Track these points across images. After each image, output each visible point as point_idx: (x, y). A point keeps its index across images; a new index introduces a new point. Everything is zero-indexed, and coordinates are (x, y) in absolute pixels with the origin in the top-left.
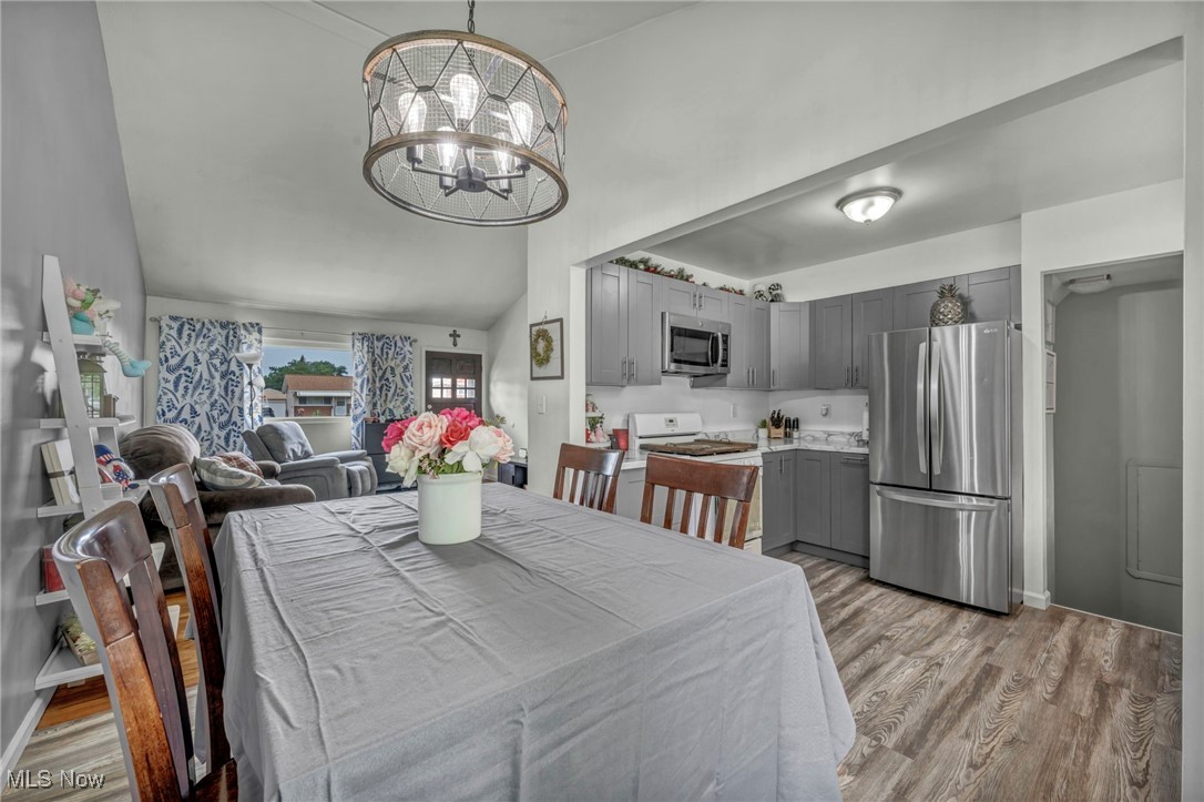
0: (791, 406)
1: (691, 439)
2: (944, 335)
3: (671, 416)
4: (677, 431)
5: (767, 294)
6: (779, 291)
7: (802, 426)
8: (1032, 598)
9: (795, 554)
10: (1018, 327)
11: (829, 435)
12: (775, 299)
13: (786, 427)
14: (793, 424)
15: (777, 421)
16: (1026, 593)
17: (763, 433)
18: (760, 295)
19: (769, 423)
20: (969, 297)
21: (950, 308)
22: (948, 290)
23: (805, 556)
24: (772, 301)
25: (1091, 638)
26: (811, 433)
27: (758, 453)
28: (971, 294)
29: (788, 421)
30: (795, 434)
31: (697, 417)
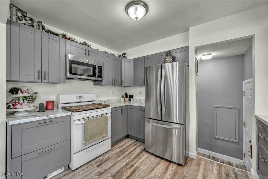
0: (130, 91)
1: (91, 103)
2: (168, 66)
3: (80, 95)
4: (82, 100)
5: (122, 56)
6: (125, 55)
7: (134, 97)
8: (192, 155)
9: (128, 138)
10: (188, 66)
11: (141, 100)
12: (124, 57)
13: (129, 98)
14: (131, 97)
15: (126, 96)
16: (190, 153)
17: (123, 99)
18: (119, 56)
19: (124, 97)
20: (175, 57)
21: (169, 58)
22: (169, 53)
23: (130, 139)
24: (123, 58)
25: (209, 174)
26: (136, 99)
27: (110, 108)
28: (176, 56)
29: (130, 96)
30: (132, 100)
31: (94, 95)
